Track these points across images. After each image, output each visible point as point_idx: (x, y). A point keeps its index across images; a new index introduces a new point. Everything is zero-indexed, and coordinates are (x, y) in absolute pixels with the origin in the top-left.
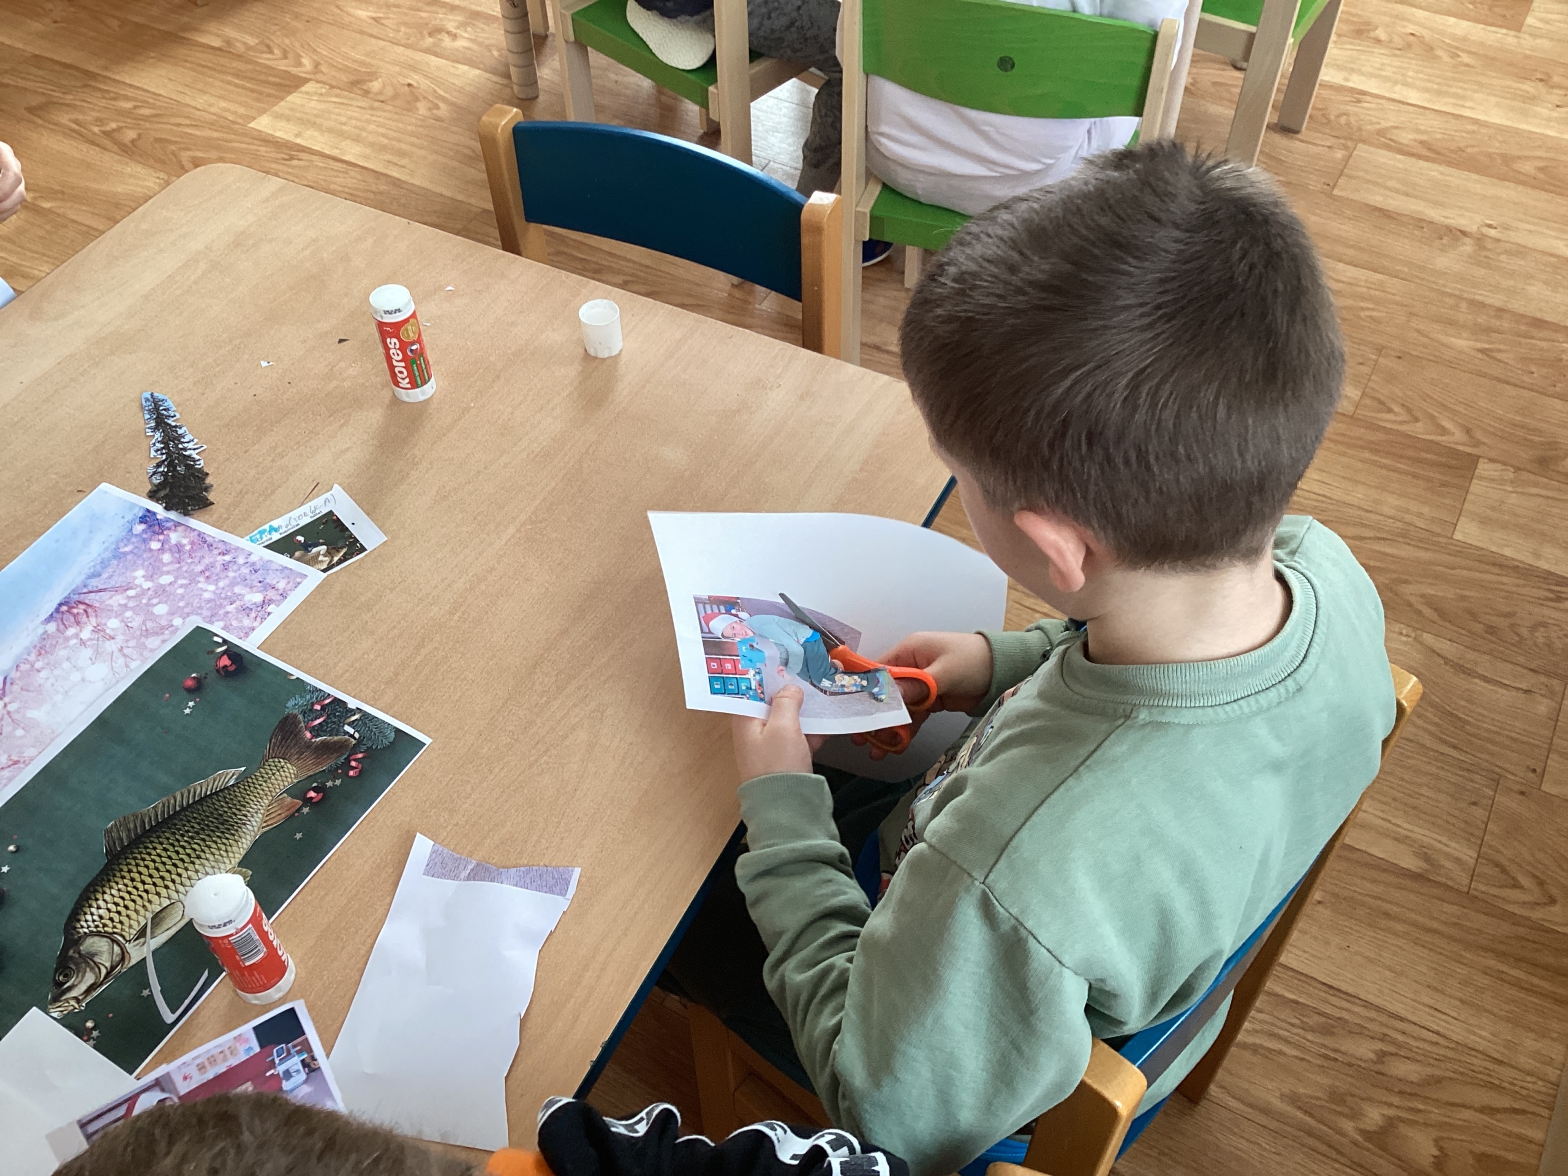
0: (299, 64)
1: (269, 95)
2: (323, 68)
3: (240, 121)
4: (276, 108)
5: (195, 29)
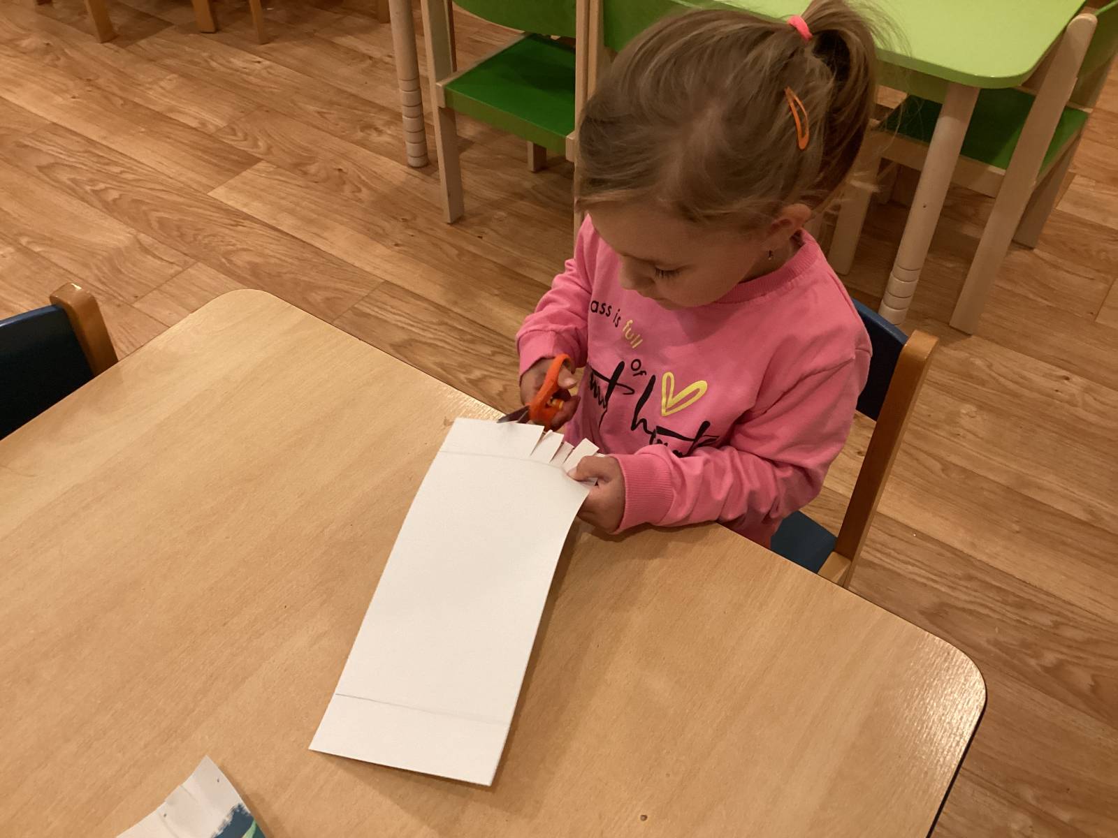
0: (256, 146)
1: (228, 170)
2: (274, 150)
3: (201, 189)
4: (231, 181)
5: (180, 112)
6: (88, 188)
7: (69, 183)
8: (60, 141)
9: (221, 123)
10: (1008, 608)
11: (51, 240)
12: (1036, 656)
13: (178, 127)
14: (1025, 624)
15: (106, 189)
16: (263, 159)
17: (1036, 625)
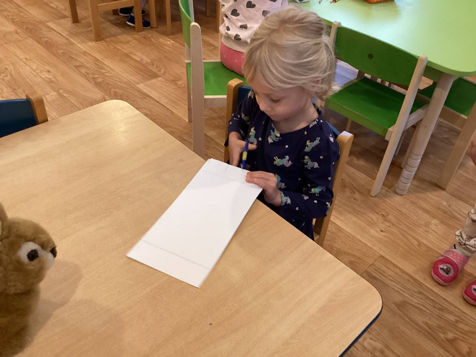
6: (91, 76)
7: (85, 73)
9: (149, 61)
10: (435, 310)
11: (71, 92)
12: (444, 333)
13: (132, 60)
14: (442, 318)
15: (98, 77)
16: (161, 76)
17: (447, 320)
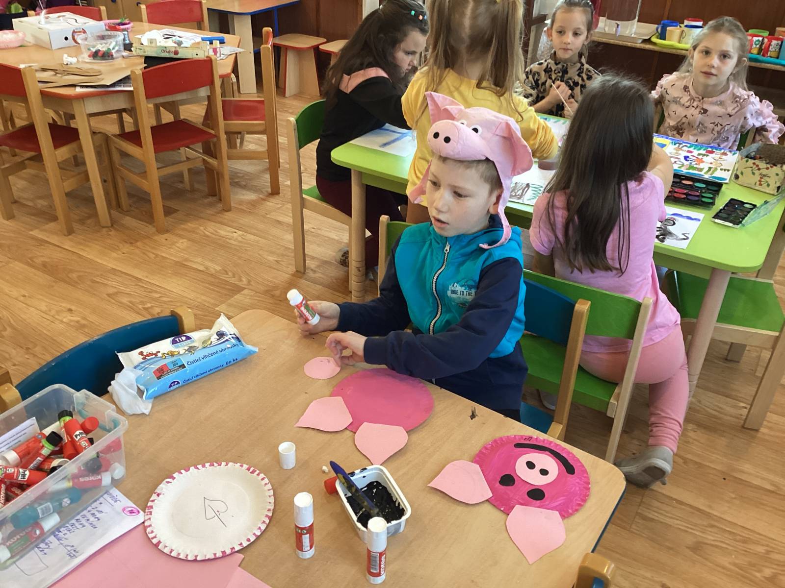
0: (241, 280)
1: (226, 295)
2: (252, 283)
3: (211, 306)
4: (229, 301)
5: (191, 261)
6: (140, 306)
8: (119, 279)
9: (218, 268)
10: (738, 543)
12: (759, 571)
13: (191, 270)
14: (750, 552)
15: (152, 307)
16: (245, 288)
17: (756, 553)
